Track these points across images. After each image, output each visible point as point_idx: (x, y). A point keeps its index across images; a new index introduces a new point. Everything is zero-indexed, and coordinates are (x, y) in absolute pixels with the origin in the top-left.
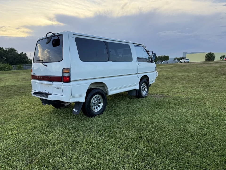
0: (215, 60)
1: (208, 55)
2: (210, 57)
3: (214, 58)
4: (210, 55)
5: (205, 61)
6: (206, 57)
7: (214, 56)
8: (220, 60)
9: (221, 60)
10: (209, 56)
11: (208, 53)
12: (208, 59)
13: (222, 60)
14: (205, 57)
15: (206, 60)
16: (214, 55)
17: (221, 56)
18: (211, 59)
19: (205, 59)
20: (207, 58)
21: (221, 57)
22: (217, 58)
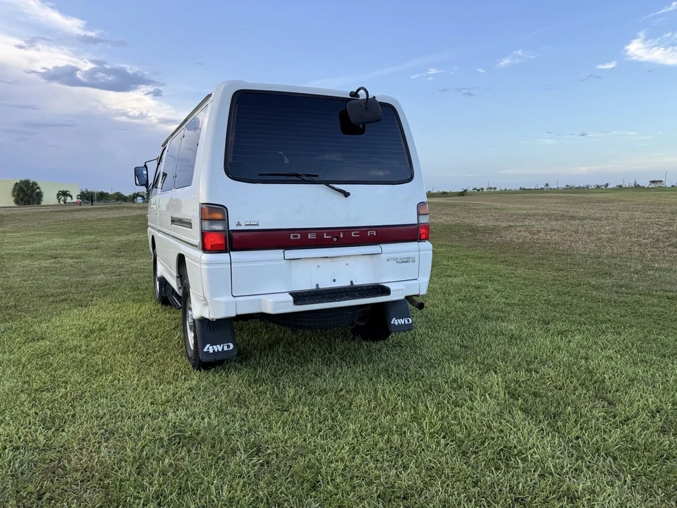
0: (43, 203)
1: (21, 188)
2: (29, 192)
3: (40, 195)
4: (28, 188)
5: (15, 205)
6: (16, 193)
7: (38, 190)
8: (56, 202)
9: (59, 202)
10: (25, 189)
11: (18, 181)
12: (22, 200)
13: (62, 202)
14: (13, 192)
15: (16, 202)
16: (38, 188)
17: (57, 192)
18: (34, 200)
19: (13, 199)
20: (18, 195)
21: (58, 195)
22: (49, 198)
